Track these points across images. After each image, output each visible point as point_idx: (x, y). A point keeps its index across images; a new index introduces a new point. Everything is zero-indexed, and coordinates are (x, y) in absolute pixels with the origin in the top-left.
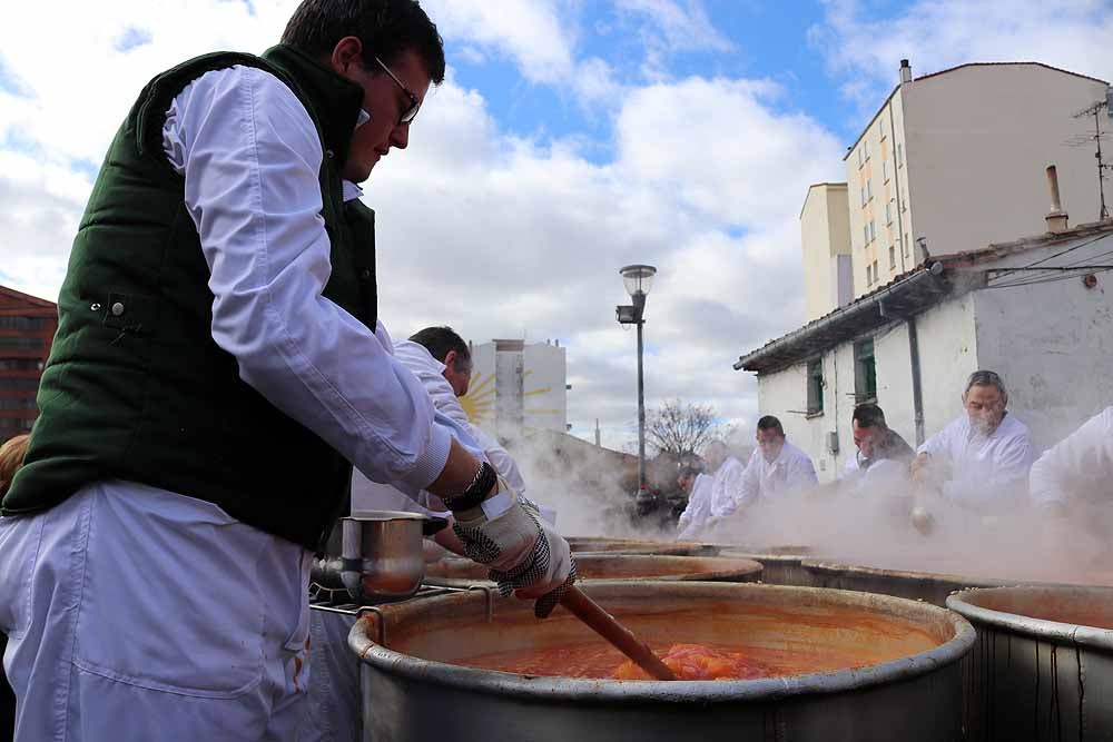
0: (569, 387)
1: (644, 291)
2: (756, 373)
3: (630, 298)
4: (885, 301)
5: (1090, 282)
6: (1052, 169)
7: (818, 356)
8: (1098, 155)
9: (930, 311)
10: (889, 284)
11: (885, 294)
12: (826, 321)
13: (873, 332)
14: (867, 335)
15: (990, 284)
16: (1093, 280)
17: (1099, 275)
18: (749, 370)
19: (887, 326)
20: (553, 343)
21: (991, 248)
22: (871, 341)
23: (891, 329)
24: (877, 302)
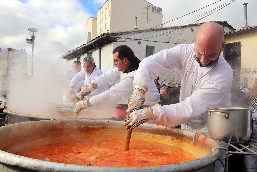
0: (28, 62)
1: (35, 35)
2: (66, 59)
3: (31, 37)
4: (94, 43)
5: (139, 43)
6: (136, 18)
7: (79, 56)
8: (147, 17)
9: (104, 46)
10: (95, 39)
11: (94, 41)
12: (81, 47)
13: (92, 51)
14: (90, 51)
15: (117, 41)
16: (140, 42)
17: (141, 41)
18: (65, 59)
19: (95, 49)
20: (24, 50)
21: (119, 32)
22: (91, 53)
23: (95, 50)
24: (92, 43)
